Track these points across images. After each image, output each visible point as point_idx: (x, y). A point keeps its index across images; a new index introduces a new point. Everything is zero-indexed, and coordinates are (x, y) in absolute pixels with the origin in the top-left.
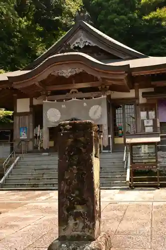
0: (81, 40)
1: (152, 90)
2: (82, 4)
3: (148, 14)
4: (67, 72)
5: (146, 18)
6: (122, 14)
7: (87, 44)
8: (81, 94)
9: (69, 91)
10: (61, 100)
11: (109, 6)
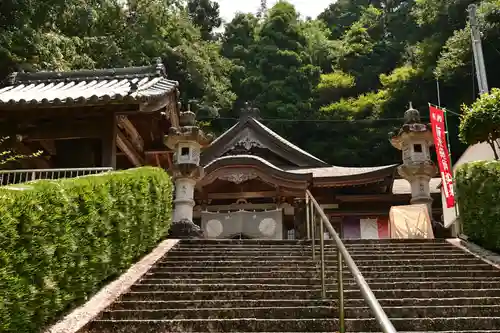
0: (248, 140)
1: (336, 206)
2: (230, 84)
3: (328, 103)
4: (237, 177)
5: (326, 109)
6: (290, 101)
7: (255, 145)
8: (251, 206)
9: (234, 201)
10: (226, 212)
11: (270, 88)
